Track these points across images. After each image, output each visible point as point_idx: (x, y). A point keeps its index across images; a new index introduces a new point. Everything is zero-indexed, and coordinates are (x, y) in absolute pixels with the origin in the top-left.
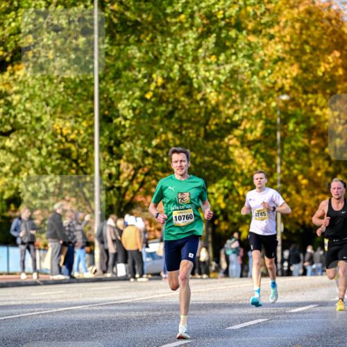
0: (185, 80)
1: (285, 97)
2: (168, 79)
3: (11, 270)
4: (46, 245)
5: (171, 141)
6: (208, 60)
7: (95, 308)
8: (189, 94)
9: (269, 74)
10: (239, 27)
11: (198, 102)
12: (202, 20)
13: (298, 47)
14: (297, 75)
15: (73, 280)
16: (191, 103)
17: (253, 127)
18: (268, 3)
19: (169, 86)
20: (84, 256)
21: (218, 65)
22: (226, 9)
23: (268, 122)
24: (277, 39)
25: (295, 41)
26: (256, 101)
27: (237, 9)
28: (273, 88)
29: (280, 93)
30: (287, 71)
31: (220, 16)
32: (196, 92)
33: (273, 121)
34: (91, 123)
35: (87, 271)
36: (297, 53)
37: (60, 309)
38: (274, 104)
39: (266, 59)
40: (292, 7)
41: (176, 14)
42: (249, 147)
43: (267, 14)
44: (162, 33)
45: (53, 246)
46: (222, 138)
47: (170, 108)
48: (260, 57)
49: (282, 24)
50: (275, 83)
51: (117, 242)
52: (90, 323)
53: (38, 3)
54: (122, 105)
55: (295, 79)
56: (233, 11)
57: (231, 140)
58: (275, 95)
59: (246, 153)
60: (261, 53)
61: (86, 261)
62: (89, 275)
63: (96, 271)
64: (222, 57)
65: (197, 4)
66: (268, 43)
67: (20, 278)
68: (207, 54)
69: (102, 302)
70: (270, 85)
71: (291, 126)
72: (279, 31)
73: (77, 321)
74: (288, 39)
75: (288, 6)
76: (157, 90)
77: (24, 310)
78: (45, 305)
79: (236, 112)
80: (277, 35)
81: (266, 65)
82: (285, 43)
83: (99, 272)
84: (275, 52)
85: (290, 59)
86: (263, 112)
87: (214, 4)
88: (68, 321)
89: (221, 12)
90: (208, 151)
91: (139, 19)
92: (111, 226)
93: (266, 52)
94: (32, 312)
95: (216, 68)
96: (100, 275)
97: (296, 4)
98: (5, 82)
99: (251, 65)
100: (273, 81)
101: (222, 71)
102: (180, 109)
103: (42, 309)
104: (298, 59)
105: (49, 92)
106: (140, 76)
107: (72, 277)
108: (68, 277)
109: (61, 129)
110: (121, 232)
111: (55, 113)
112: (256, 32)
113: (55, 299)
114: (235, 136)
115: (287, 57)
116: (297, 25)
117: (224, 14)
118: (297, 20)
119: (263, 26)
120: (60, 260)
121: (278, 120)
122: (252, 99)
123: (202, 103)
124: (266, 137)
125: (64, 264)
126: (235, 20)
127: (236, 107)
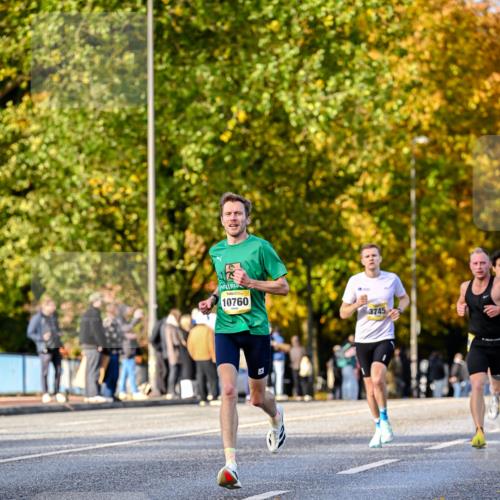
0: (278, 115)
1: (422, 140)
2: (254, 114)
3: (29, 390)
4: (78, 354)
5: (258, 204)
6: (312, 86)
7: (149, 444)
8: (284, 135)
9: (399, 106)
10: (356, 38)
11: (296, 147)
12: (302, 29)
13: (441, 67)
14: (440, 108)
15: (117, 404)
16: (288, 148)
17: (376, 182)
18: (397, 4)
19: (255, 124)
20: (134, 369)
21: (326, 94)
22: (338, 13)
23: (397, 175)
24: (411, 56)
25: (436, 59)
26: (381, 145)
27: (353, 12)
28: (405, 126)
29: (415, 134)
30: (425, 103)
31: (328, 22)
32: (293, 133)
33: (405, 175)
34: (143, 177)
35: (137, 391)
36: (441, 76)
37: (98, 446)
38: (406, 150)
39: (396, 85)
40: (433, 10)
41: (265, 21)
42: (370, 212)
43: (397, 19)
44: (245, 47)
45: (89, 355)
46: (332, 198)
47: (257, 156)
48: (387, 82)
49: (417, 35)
50: (408, 119)
51: (182, 349)
52: (141, 466)
53: (66, 4)
54: (187, 151)
55: (437, 114)
56: (347, 16)
57: (345, 202)
58: (408, 137)
59: (367, 220)
60: (388, 76)
61: (135, 377)
62: (140, 396)
63: (150, 391)
64: (332, 82)
65: (295, 7)
66: (398, 62)
67: (41, 401)
68: (311, 77)
69: (159, 435)
70: (401, 123)
71: (431, 181)
72: (414, 45)
73: (123, 463)
74: (426, 55)
75: (426, 8)
76: (237, 130)
77: (47, 447)
78: (78, 440)
79: (352, 161)
80: (411, 50)
81: (395, 93)
82: (422, 62)
83: (156, 392)
84: (408, 75)
85: (429, 85)
86: (391, 162)
87: (320, 6)
88: (110, 463)
89: (330, 17)
90: (312, 217)
91: (212, 28)
92: (172, 326)
93: (395, 74)
94: (58, 450)
95: (323, 98)
96: (156, 396)
97: (439, 6)
98: (19, 118)
99: (374, 94)
100: (405, 117)
101: (332, 102)
102: (271, 158)
103: (72, 445)
104: (441, 85)
105: (82, 133)
106: (213, 110)
107: (116, 399)
108: (111, 400)
109: (100, 186)
110: (186, 335)
111: (92, 163)
112: (380, 46)
113: (93, 431)
114: (351, 196)
115: (425, 82)
116: (440, 36)
117: (334, 20)
118: (440, 30)
119: (391, 37)
120: (98, 375)
121: (413, 173)
122: (375, 142)
123: (302, 149)
124: (395, 197)
125: (104, 381)
126: (351, 28)
127: (352, 154)
